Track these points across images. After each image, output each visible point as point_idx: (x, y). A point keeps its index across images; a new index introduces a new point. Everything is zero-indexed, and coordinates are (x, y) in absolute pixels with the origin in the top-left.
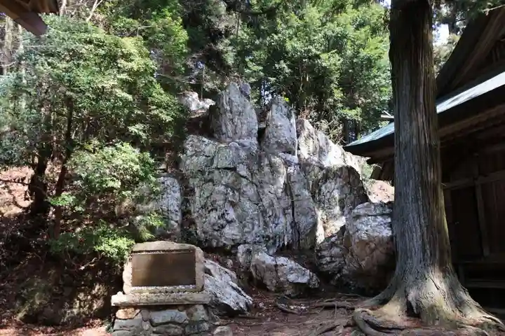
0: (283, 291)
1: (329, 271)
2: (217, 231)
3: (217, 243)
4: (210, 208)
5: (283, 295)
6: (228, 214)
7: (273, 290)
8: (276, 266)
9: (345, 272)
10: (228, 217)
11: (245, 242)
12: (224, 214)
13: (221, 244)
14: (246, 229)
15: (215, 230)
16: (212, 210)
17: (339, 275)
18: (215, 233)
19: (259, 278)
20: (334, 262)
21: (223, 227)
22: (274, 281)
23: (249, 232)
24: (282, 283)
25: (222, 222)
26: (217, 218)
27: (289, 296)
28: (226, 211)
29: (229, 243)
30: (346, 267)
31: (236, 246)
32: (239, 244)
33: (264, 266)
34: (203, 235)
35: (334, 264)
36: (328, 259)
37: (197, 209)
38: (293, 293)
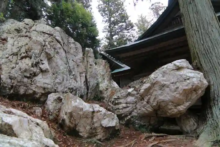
0: (95, 136)
1: (123, 114)
2: (28, 78)
3: (26, 91)
4: (23, 55)
5: (94, 139)
6: (43, 64)
7: (86, 136)
8: (93, 112)
9: (134, 114)
10: (42, 66)
11: (55, 91)
12: (38, 63)
13: (31, 92)
14: (57, 80)
15: (26, 77)
16: (25, 57)
17: (129, 117)
18: (26, 80)
19: (72, 126)
20: (128, 107)
21: (35, 75)
22: (88, 128)
23: (60, 83)
24: (95, 129)
25: (35, 69)
26: (30, 65)
27: (100, 140)
28: (41, 60)
29: (40, 91)
30: (135, 111)
31: (46, 94)
32: (50, 93)
33: (81, 113)
34: (9, 81)
35: (128, 109)
36: (124, 105)
37: (7, 56)
38: (103, 137)
